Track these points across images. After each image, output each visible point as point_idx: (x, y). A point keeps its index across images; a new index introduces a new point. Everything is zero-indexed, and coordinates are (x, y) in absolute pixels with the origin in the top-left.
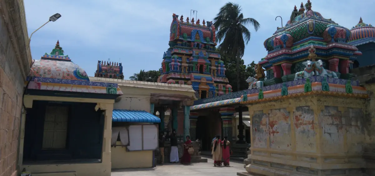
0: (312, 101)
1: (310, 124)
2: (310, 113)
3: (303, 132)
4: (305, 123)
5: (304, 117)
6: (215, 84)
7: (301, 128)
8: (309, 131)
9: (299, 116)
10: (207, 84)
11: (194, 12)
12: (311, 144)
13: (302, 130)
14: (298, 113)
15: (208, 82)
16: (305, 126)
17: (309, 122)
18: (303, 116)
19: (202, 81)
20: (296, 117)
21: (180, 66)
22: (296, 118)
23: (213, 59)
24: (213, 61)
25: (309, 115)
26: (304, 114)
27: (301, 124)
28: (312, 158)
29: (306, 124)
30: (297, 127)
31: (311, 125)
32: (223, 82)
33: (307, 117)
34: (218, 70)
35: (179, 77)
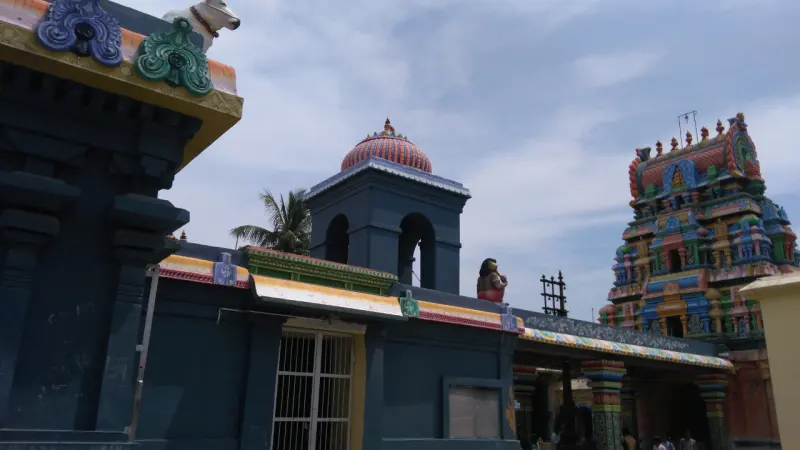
6: (712, 292)
10: (682, 297)
11: (687, 117)
15: (682, 292)
19: (667, 292)
21: (632, 269)
23: (719, 220)
24: (720, 229)
32: (735, 280)
34: (734, 248)
35: (624, 295)
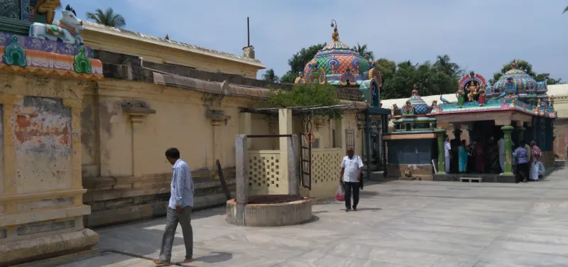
0: (71, 90)
1: (57, 133)
2: (59, 113)
3: (40, 149)
4: (45, 130)
5: (43, 120)
7: (34, 142)
8: (54, 147)
9: (28, 116)
12: (58, 174)
13: (37, 145)
14: (27, 111)
16: (43, 138)
17: (57, 129)
18: (40, 117)
20: (20, 117)
22: (18, 121)
25: (58, 116)
26: (45, 113)
27: (34, 133)
28: (60, 199)
29: (47, 134)
30: (22, 140)
31: (62, 135)
33: (53, 121)
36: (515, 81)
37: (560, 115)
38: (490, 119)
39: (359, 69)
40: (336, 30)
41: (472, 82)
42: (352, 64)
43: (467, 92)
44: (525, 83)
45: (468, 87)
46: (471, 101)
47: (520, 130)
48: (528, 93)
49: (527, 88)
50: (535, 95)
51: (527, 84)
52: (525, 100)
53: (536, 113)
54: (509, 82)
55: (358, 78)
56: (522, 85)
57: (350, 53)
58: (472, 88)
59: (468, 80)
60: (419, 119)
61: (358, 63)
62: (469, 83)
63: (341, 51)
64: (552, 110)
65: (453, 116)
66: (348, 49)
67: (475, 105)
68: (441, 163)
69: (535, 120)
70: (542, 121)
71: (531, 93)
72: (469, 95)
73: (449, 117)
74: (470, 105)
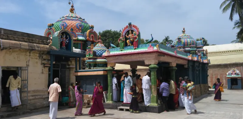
36: (183, 41)
37: (212, 63)
38: (141, 59)
39: (82, 30)
40: (72, 7)
41: (130, 31)
42: (77, 27)
43: (126, 39)
44: (189, 42)
45: (128, 35)
46: (129, 46)
47: (173, 70)
48: (190, 47)
49: (190, 45)
50: (195, 49)
51: (190, 42)
52: (189, 52)
53: (190, 58)
54: (179, 40)
55: (79, 35)
56: (187, 43)
57: (78, 20)
58: (130, 35)
59: (127, 29)
60: (98, 60)
61: (81, 26)
62: (128, 32)
63: (71, 18)
64: (206, 58)
65: (117, 57)
66: (77, 17)
67: (131, 49)
68: (109, 94)
69: (190, 64)
70: (196, 64)
71: (193, 48)
72: (127, 41)
73: (114, 58)
74: (128, 49)
